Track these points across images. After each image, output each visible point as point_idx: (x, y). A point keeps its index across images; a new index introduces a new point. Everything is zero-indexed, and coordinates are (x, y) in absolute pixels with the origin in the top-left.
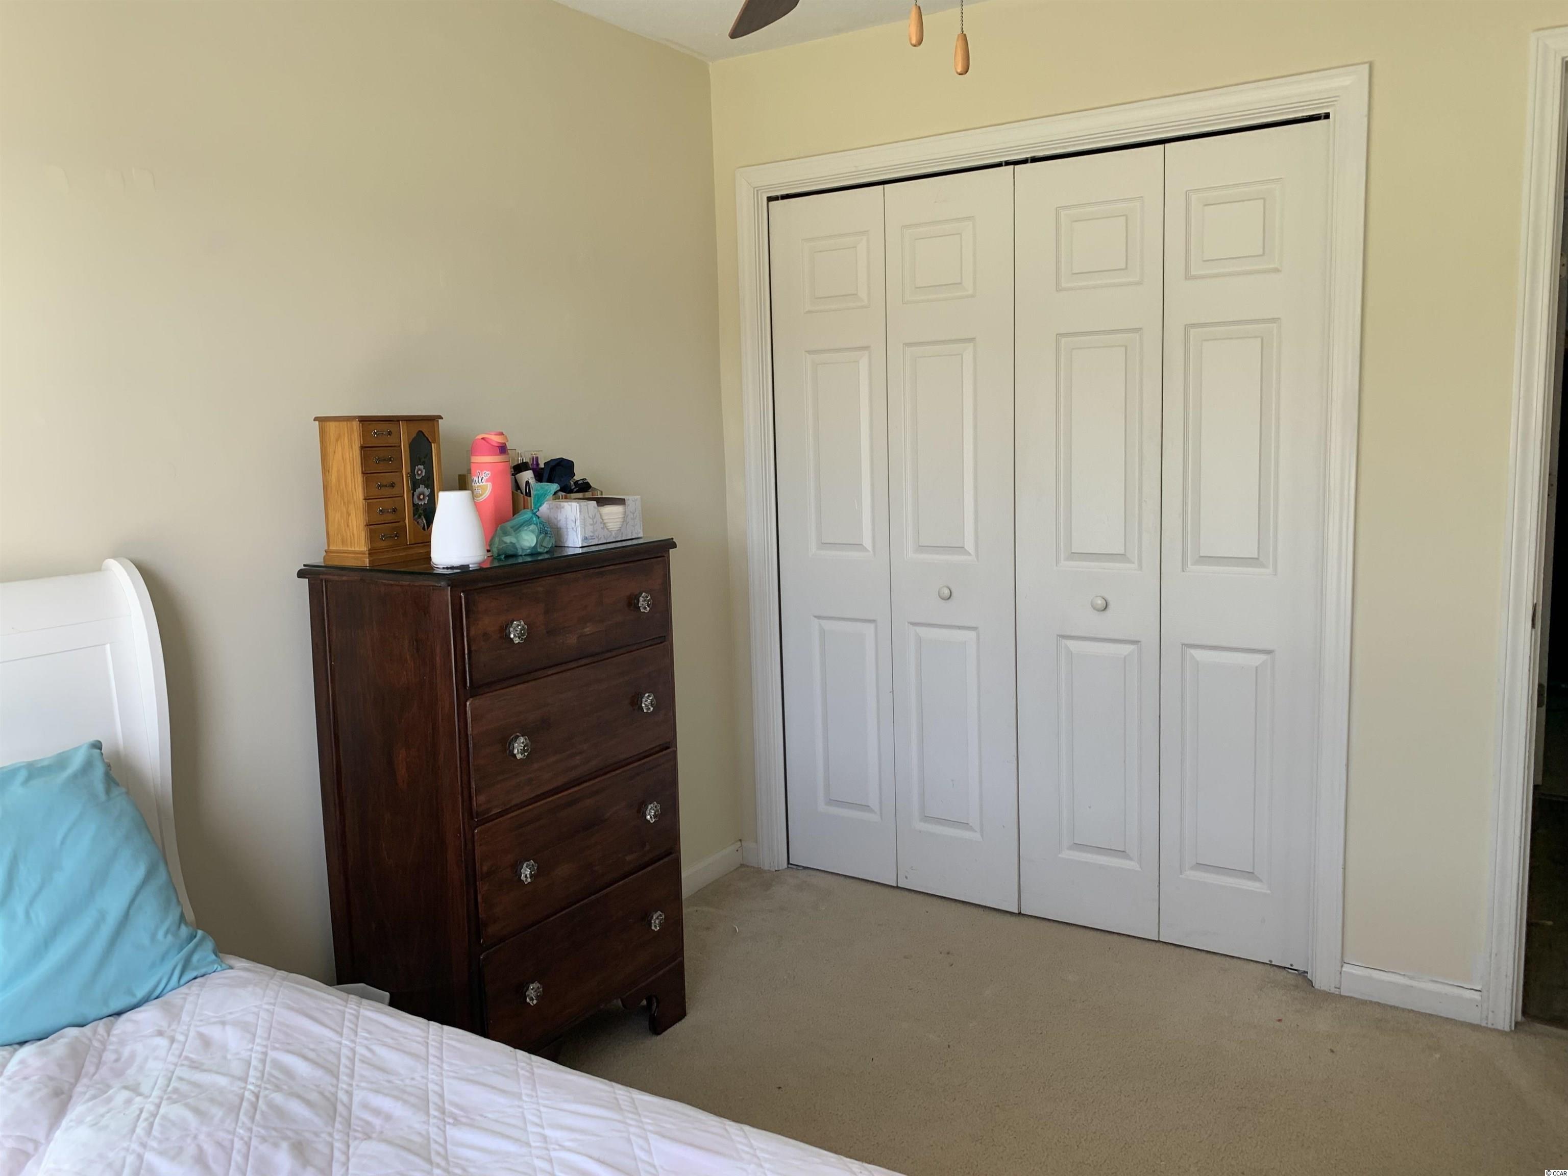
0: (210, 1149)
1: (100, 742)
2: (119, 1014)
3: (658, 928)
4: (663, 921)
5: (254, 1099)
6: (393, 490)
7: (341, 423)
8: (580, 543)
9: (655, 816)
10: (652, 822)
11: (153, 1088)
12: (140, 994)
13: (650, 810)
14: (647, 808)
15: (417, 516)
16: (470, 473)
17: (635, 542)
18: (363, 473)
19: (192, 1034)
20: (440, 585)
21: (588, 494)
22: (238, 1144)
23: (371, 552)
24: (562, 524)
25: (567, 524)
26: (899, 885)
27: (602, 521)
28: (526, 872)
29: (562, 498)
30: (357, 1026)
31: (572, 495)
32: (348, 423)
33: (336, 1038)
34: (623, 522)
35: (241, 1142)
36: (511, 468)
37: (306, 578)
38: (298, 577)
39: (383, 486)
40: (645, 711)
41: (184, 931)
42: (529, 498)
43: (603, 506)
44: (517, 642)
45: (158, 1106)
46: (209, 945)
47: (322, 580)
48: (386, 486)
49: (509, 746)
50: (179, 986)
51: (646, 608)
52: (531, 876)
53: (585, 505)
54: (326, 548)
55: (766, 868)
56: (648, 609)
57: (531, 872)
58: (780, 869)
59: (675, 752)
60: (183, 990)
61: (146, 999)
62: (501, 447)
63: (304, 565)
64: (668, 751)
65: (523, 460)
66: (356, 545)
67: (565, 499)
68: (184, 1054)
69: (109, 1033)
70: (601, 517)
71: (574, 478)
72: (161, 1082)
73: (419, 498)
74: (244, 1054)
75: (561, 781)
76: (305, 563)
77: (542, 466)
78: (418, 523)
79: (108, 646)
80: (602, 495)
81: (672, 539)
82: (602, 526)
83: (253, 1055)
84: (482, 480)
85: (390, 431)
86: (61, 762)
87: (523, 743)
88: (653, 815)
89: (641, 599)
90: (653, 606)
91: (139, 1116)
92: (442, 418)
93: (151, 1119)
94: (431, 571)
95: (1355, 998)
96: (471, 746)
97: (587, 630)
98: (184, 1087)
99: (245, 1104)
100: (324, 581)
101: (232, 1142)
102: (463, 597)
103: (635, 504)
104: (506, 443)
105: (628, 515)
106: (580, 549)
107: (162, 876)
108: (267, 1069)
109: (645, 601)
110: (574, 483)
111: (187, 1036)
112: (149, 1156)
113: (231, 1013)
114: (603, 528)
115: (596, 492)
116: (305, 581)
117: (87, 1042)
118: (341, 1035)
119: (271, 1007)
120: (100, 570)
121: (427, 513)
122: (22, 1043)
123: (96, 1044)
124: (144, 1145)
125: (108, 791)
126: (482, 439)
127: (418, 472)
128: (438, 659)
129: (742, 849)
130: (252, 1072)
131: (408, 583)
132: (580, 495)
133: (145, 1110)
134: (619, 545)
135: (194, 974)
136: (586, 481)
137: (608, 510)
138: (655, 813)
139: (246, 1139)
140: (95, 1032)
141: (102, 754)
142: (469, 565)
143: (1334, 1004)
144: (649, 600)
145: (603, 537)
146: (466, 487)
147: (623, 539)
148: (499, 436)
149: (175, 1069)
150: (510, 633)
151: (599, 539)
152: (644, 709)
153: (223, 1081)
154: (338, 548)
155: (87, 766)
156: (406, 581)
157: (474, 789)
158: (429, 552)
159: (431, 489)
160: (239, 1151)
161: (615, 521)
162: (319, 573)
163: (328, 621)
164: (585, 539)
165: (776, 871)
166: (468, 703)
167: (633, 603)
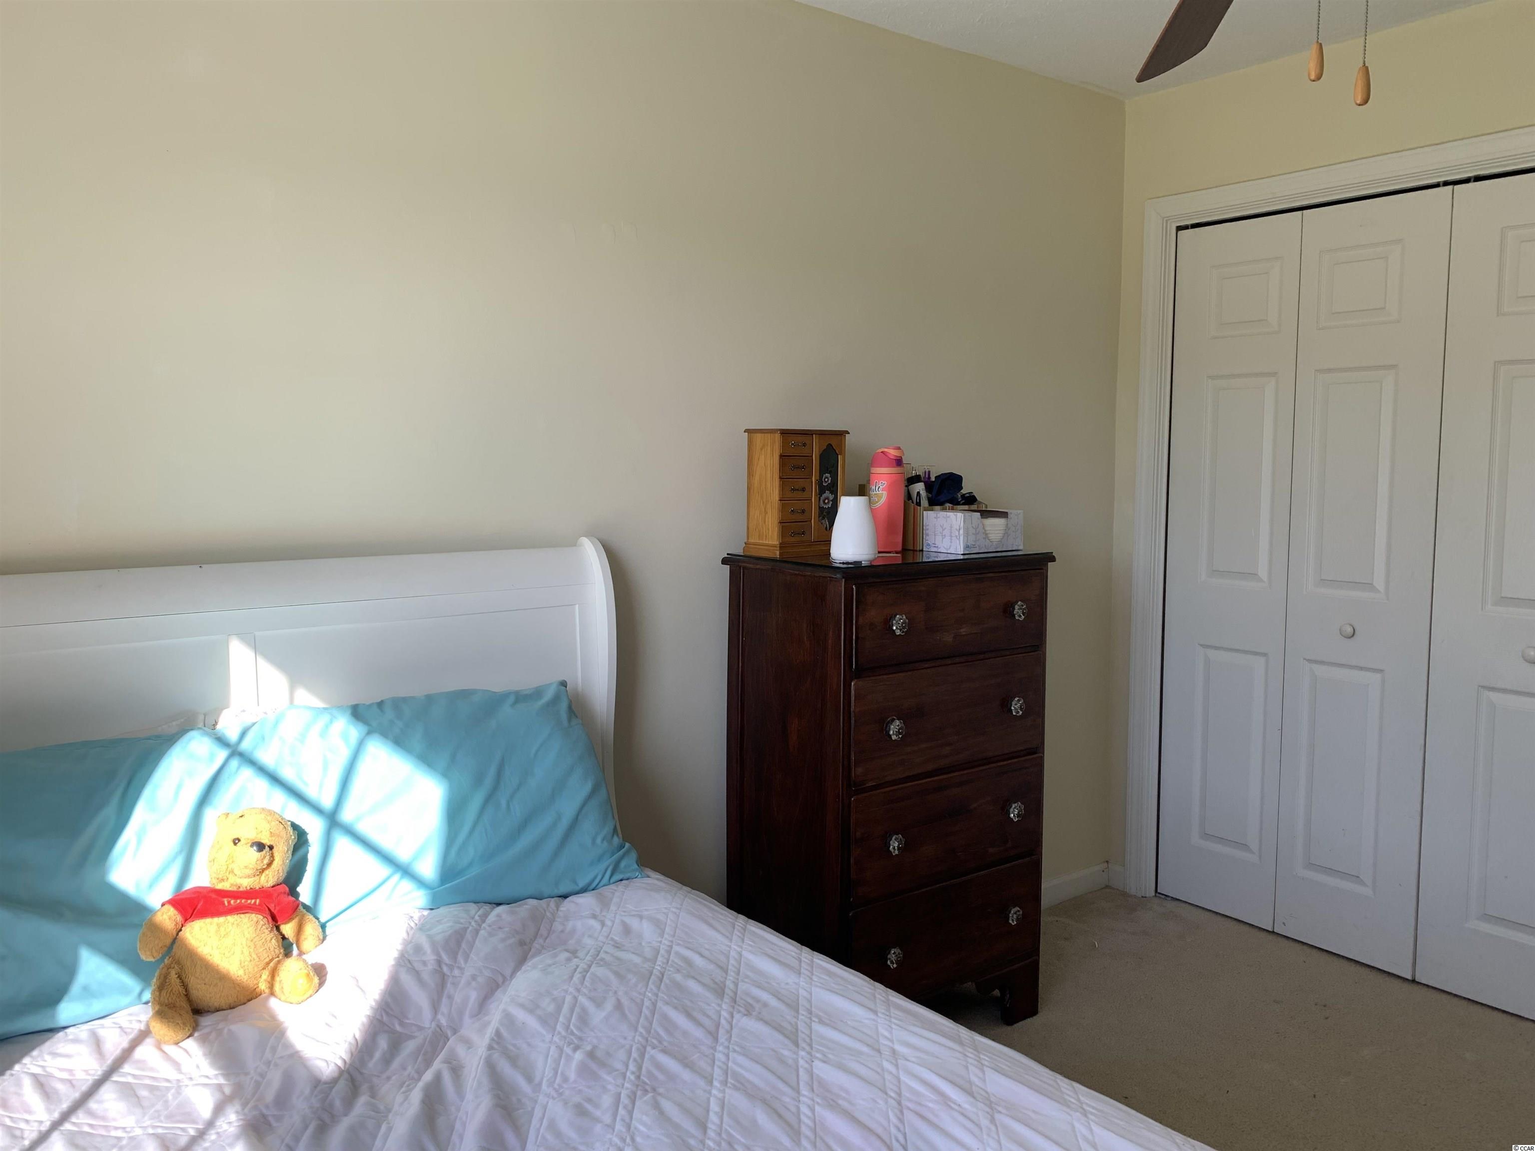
0: (625, 1002)
1: (566, 682)
2: (565, 897)
3: (1015, 923)
4: (1021, 917)
5: (660, 976)
6: (804, 493)
7: (766, 434)
8: (962, 550)
9: (1019, 815)
10: (1015, 820)
11: (587, 955)
12: (582, 884)
13: (1013, 809)
14: (1011, 807)
15: (821, 518)
16: (869, 483)
17: (1014, 554)
18: (780, 478)
19: (617, 921)
20: (835, 577)
21: (974, 507)
22: (647, 1003)
23: (781, 545)
24: (947, 532)
25: (951, 532)
26: (1275, 931)
27: (984, 531)
28: (894, 845)
29: (949, 509)
30: (744, 936)
31: (959, 506)
32: (772, 434)
33: (727, 942)
34: (1005, 534)
35: (649, 1002)
36: (905, 480)
37: (728, 565)
38: (722, 564)
39: (796, 490)
40: (1014, 714)
41: (616, 840)
42: (919, 507)
43: (986, 518)
44: (898, 634)
45: (590, 966)
46: (634, 855)
47: (740, 567)
48: (798, 490)
49: (886, 727)
50: (609, 884)
51: (1021, 616)
52: (899, 848)
53: (969, 516)
54: (746, 541)
55: (1133, 892)
56: (1023, 617)
57: (899, 845)
58: (1147, 896)
59: (1042, 758)
60: (612, 887)
61: (585, 889)
62: (898, 460)
63: (728, 554)
64: (1035, 756)
65: (916, 473)
66: (770, 539)
67: (952, 510)
68: (610, 936)
69: (558, 907)
70: (984, 528)
71: (962, 491)
72: (592, 952)
73: (824, 501)
74: (655, 944)
75: (930, 767)
76: (729, 553)
77: (933, 479)
78: (822, 523)
79: (577, 606)
80: (986, 508)
81: (1052, 553)
82: (984, 536)
83: (662, 946)
84: (878, 489)
85: (805, 443)
86: (537, 693)
87: (898, 726)
88: (1017, 814)
89: (1017, 607)
90: (1028, 616)
91: (575, 970)
92: (849, 433)
93: (585, 973)
94: (830, 565)
96: (853, 722)
97: (964, 631)
98: (608, 958)
99: (653, 977)
100: (742, 568)
101: (643, 1001)
102: (855, 589)
103: (1018, 518)
104: (903, 457)
105: (1010, 527)
106: (962, 556)
107: (603, 793)
108: (671, 958)
109: (1020, 609)
110: (961, 496)
111: (613, 922)
112: (582, 999)
113: (646, 910)
114: (985, 539)
115: (981, 505)
116: (727, 568)
117: (543, 912)
118: (731, 940)
119: (677, 911)
120: (575, 545)
121: (830, 514)
122: (499, 904)
123: (548, 914)
124: (578, 990)
125: (570, 720)
126: (882, 452)
127: (825, 479)
128: (830, 641)
129: (1109, 871)
130: (660, 958)
131: (810, 573)
132: (966, 507)
133: (580, 966)
134: (999, 555)
135: (620, 876)
136: (973, 494)
137: (991, 522)
138: (1018, 812)
139: (653, 1000)
140: (548, 905)
141: (567, 691)
142: (861, 562)
144: (1024, 609)
145: (984, 546)
146: (864, 493)
147: (1004, 550)
148: (895, 450)
149: (603, 946)
150: (893, 625)
151: (980, 549)
152: (1013, 712)
153: (637, 960)
154: (755, 541)
155: (556, 699)
156: (808, 572)
157: (853, 761)
158: (830, 550)
159: (834, 494)
160: (648, 1008)
161: (997, 532)
162: (739, 561)
163: (743, 602)
164: (967, 547)
165: (1142, 897)
166: (853, 684)
167: (1008, 610)
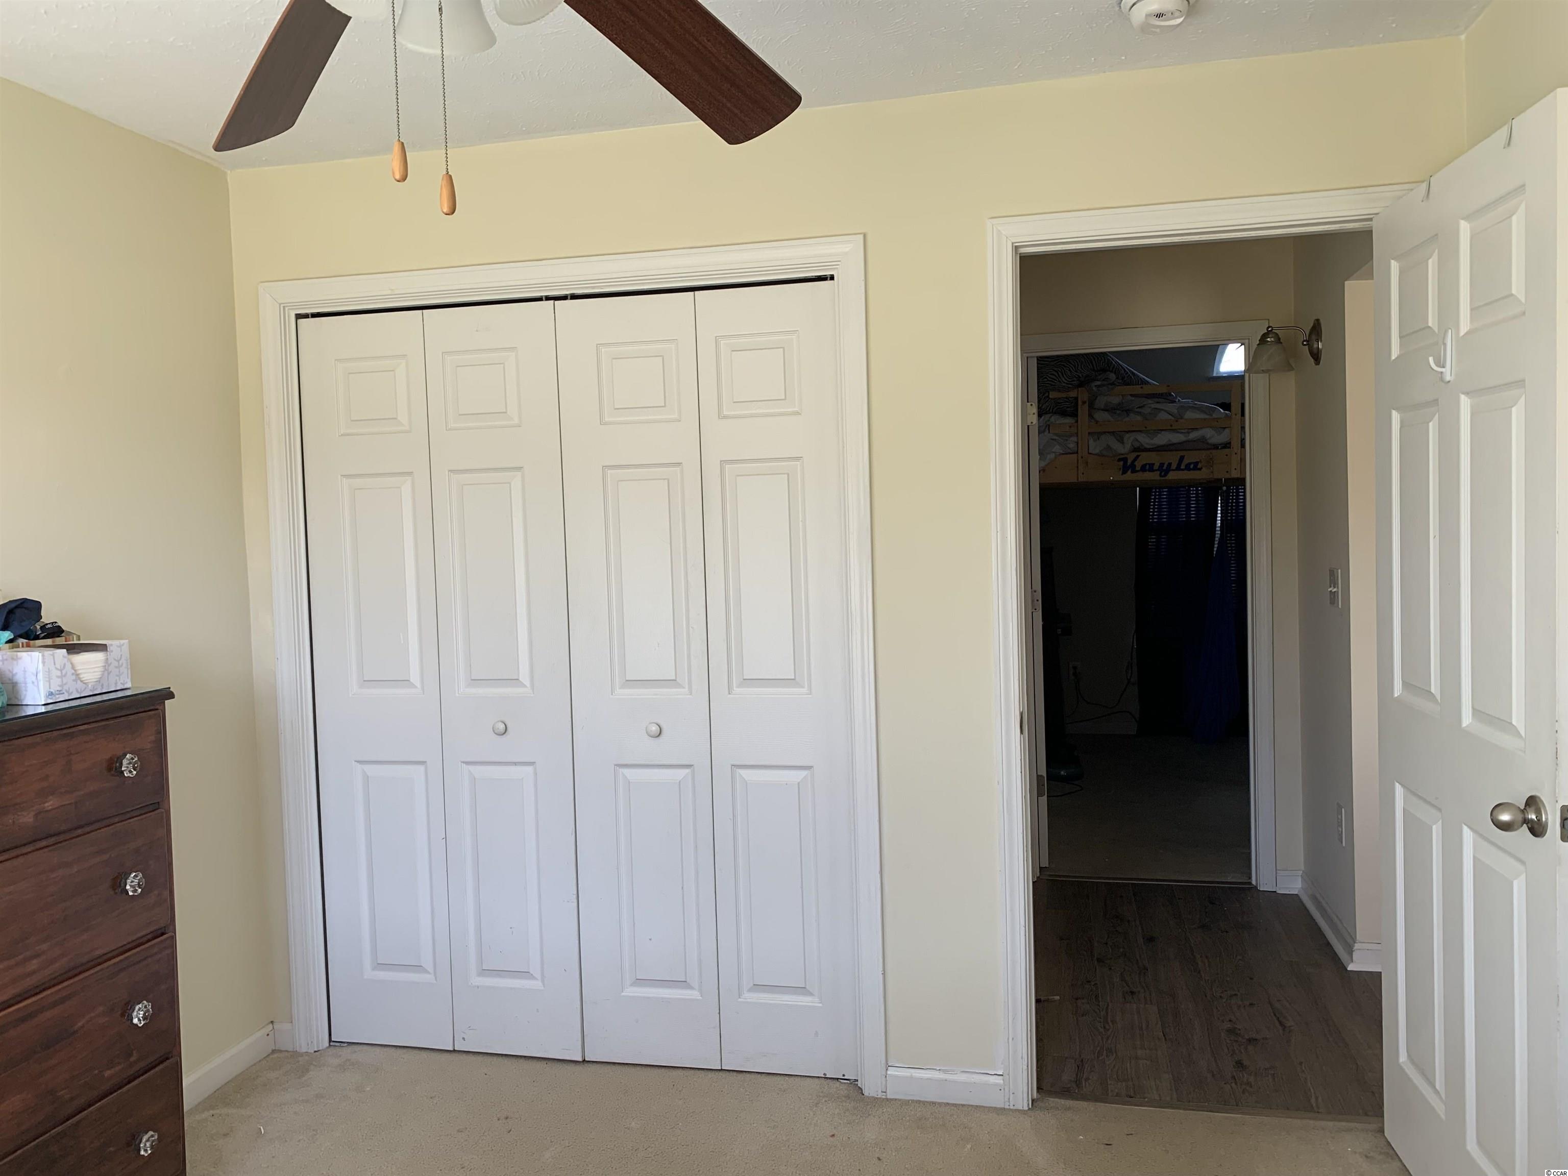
3: (150, 1152)
4: (157, 1141)
8: (43, 700)
9: (145, 1018)
10: (140, 1025)
13: (137, 1012)
14: (134, 1010)
17: (120, 694)
21: (59, 641)
24: (19, 678)
25: (25, 678)
26: (456, 1049)
27: (74, 672)
29: (23, 647)
31: (36, 642)
34: (104, 671)
40: (131, 893)
43: (78, 653)
51: (132, 772)
53: (49, 655)
55: (303, 1049)
56: (135, 772)
58: (321, 1048)
59: (173, 938)
64: (165, 936)
67: (26, 647)
70: (73, 667)
71: (41, 622)
80: (79, 640)
81: (170, 688)
82: (74, 677)
88: (142, 1017)
89: (125, 762)
90: (140, 769)
95: (900, 1100)
97: (48, 805)
103: (121, 651)
105: (111, 663)
106: (43, 707)
109: (130, 763)
110: (41, 627)
114: (75, 680)
115: (71, 637)
129: (274, 1033)
132: (49, 642)
134: (99, 698)
136: (57, 624)
137: (83, 658)
138: (144, 1014)
143: (881, 1110)
144: (136, 762)
145: (75, 691)
147: (104, 691)
151: (70, 694)
152: (129, 892)
161: (92, 671)
164: (51, 694)
165: (315, 1052)
167: (114, 767)
